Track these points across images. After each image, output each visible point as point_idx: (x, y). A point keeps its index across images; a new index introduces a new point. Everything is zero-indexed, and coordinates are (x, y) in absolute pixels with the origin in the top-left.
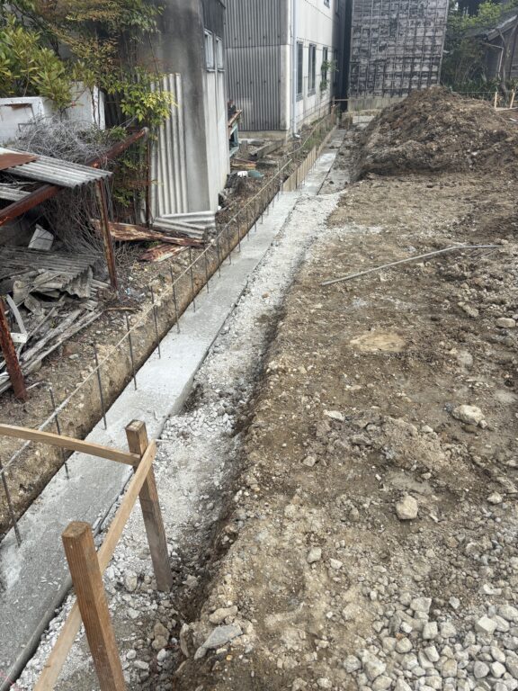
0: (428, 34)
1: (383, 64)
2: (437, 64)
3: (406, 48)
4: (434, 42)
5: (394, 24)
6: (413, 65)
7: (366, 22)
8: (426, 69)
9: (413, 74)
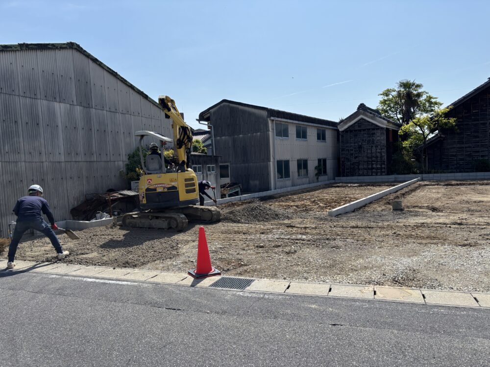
0: (378, 151)
1: (357, 164)
2: (384, 164)
3: (367, 157)
5: (360, 147)
6: (372, 164)
8: (379, 166)
9: (373, 168)
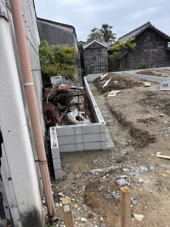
1: (93, 67)
2: (107, 67)
3: (98, 63)
4: (105, 61)
7: (88, 58)
8: (104, 68)
9: (101, 69)
